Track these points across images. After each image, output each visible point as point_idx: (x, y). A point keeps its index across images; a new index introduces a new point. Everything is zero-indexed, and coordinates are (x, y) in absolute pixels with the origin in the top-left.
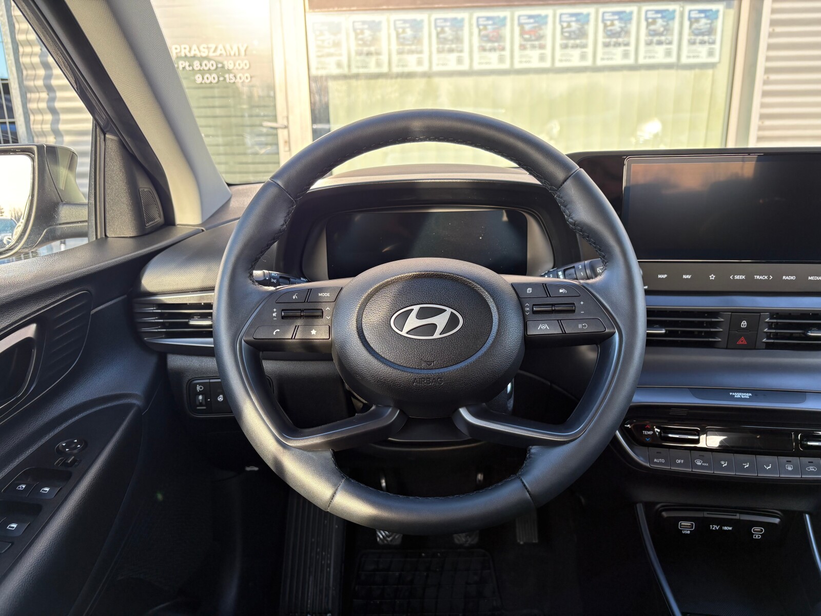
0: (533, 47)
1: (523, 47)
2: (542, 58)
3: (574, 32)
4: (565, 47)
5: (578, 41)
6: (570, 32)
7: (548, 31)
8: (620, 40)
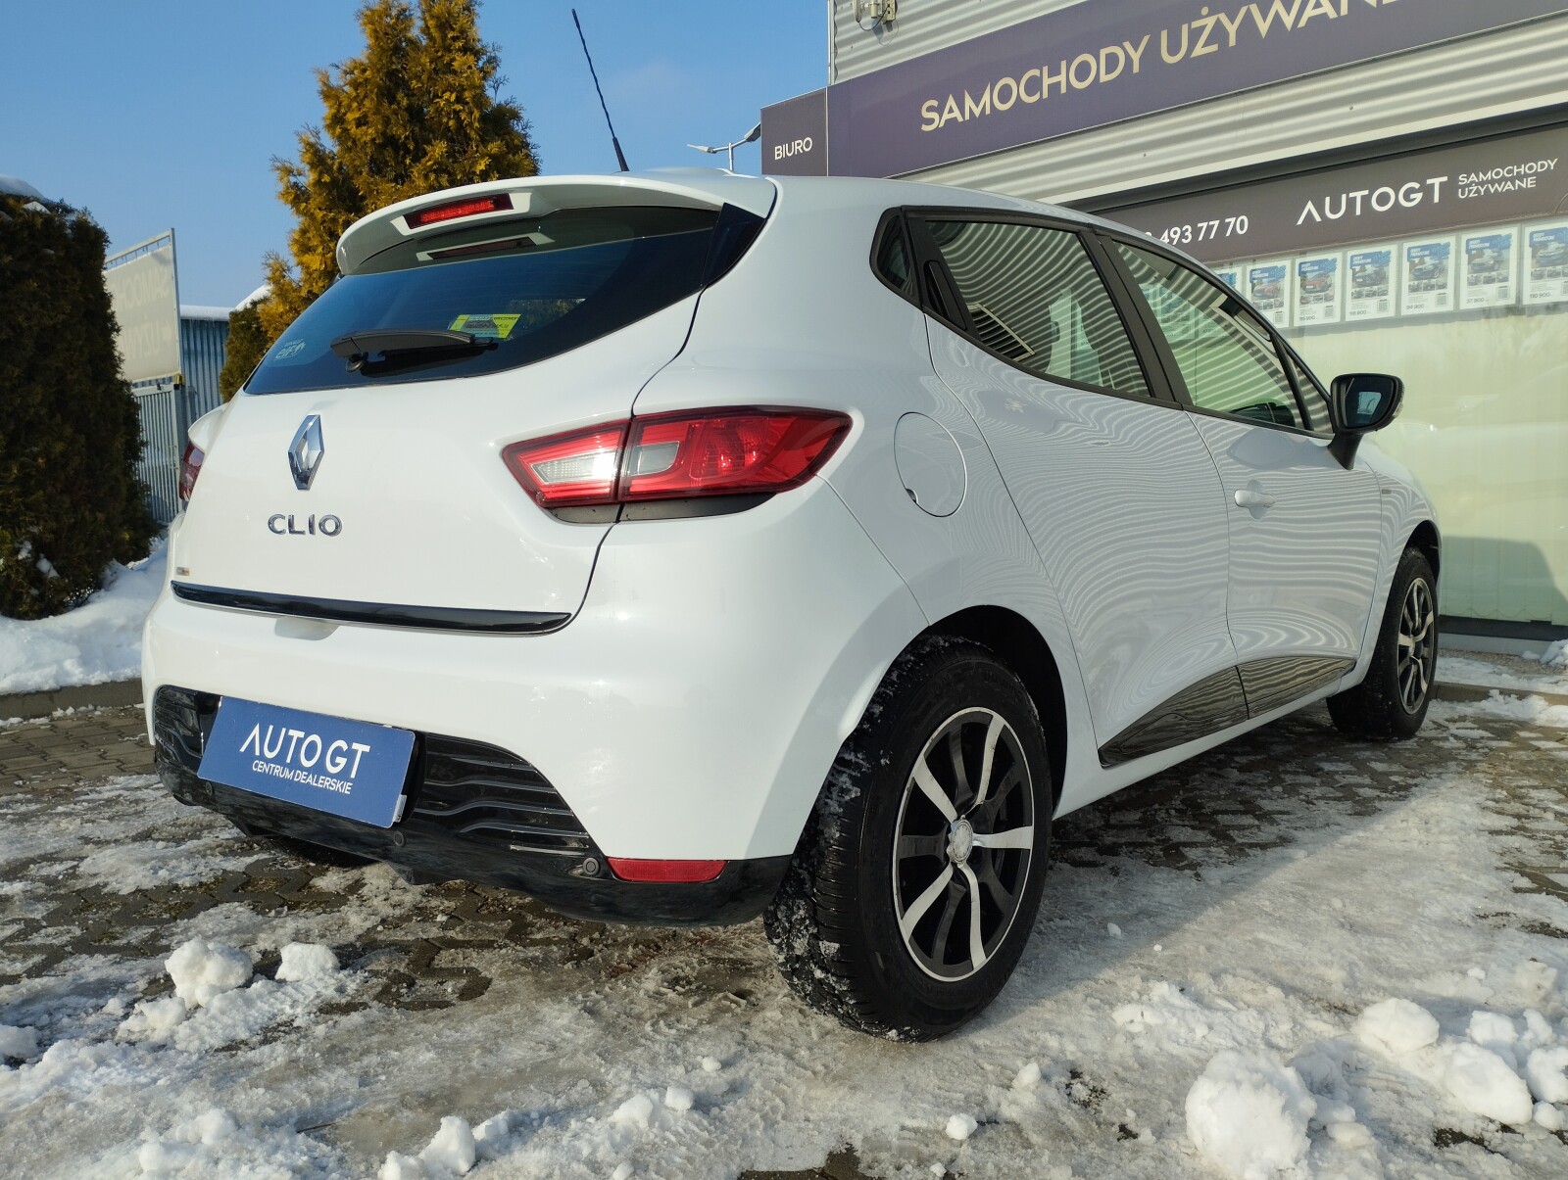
0: (1318, 299)
1: (1304, 301)
2: (1329, 312)
3: (1369, 276)
4: (1358, 296)
5: (1375, 288)
6: (1364, 277)
7: (1336, 278)
8: (1433, 281)
